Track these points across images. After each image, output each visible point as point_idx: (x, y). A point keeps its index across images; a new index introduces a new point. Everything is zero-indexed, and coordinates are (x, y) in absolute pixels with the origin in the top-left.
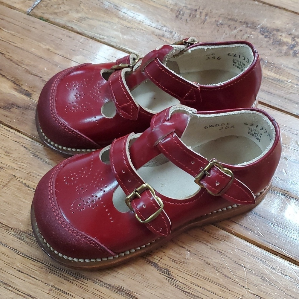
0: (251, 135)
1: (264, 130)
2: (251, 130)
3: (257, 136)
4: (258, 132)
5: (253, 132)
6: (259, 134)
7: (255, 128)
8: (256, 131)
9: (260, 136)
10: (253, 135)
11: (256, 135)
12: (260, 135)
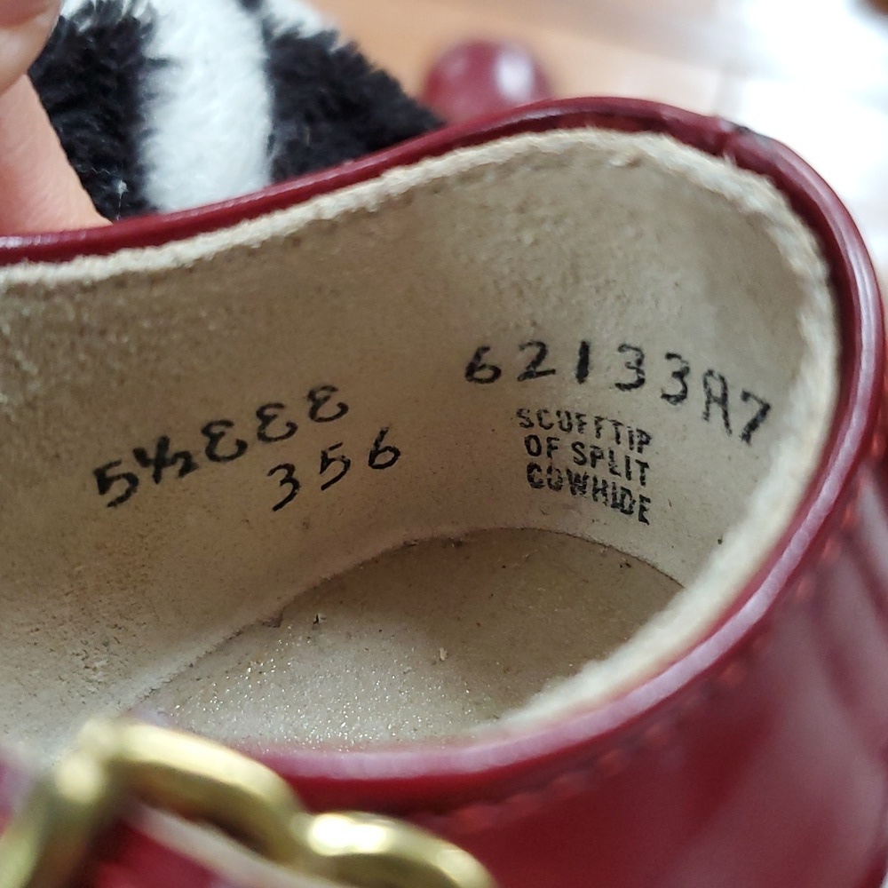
0: (558, 488)
1: (659, 374)
2: (543, 435)
3: (610, 478)
4: (608, 430)
5: (565, 458)
6: (622, 450)
7: (576, 397)
8: (590, 428)
9: (635, 468)
10: (578, 483)
11: (601, 471)
12: (634, 455)
